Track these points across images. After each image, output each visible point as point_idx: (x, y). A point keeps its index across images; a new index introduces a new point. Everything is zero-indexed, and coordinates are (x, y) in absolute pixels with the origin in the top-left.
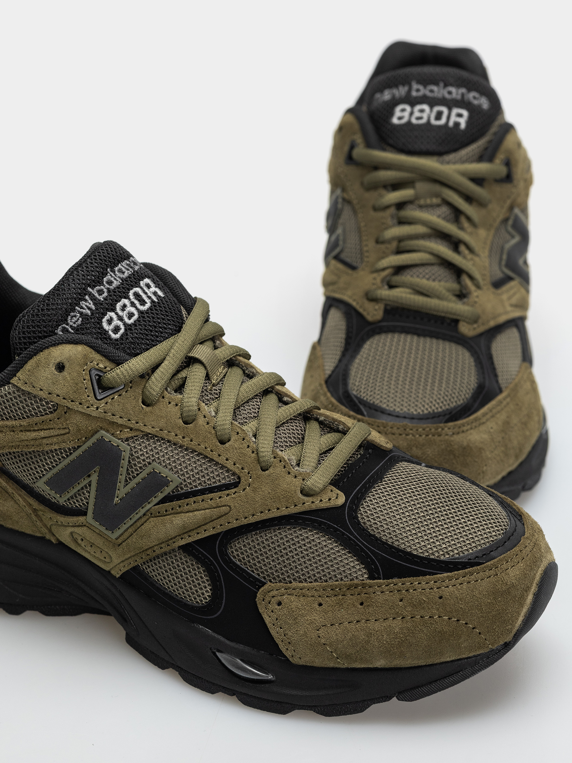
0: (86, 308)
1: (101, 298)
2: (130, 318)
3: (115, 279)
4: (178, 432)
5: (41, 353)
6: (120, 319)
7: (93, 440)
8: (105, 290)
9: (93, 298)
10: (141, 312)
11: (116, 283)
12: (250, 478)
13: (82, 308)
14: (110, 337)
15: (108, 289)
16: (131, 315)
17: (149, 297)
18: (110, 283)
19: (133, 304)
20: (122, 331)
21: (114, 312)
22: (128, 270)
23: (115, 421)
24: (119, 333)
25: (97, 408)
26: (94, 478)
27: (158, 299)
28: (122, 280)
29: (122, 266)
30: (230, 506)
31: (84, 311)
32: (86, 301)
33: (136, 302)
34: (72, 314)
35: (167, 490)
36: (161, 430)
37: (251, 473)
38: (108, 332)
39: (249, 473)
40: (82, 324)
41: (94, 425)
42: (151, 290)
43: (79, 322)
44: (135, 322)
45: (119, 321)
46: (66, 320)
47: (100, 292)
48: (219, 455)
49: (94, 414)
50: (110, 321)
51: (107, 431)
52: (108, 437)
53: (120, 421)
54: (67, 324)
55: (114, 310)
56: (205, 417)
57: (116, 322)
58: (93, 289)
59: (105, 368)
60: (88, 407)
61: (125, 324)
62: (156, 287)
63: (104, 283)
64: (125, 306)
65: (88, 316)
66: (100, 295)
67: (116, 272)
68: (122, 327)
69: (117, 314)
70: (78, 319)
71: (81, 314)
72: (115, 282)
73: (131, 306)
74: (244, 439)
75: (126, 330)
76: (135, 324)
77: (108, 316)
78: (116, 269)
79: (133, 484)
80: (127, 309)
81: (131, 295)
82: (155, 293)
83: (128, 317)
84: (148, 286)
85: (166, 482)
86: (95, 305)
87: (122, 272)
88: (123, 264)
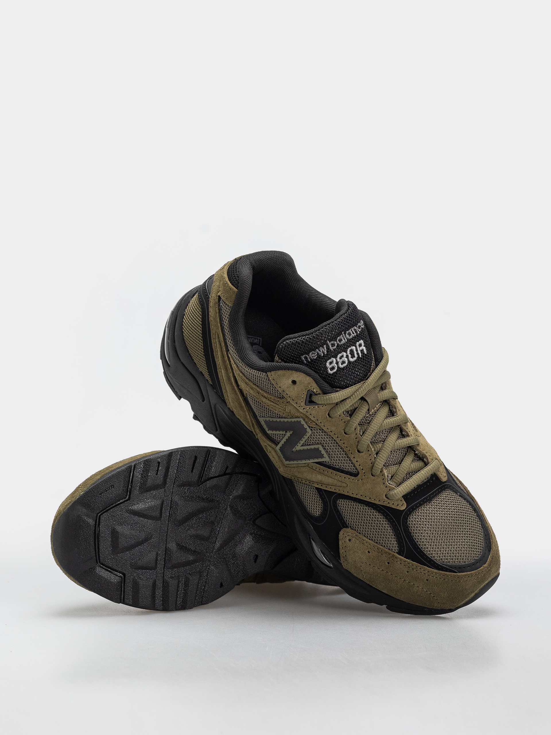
0: (322, 351)
1: (332, 348)
2: (342, 364)
3: (344, 339)
4: (339, 436)
6: (337, 363)
7: (296, 420)
8: (336, 345)
9: (328, 348)
10: (349, 362)
11: (343, 341)
12: (364, 476)
13: (319, 351)
14: (327, 371)
15: (338, 344)
16: (343, 362)
17: (358, 354)
18: (340, 340)
19: (347, 357)
20: (335, 370)
21: (335, 358)
22: (353, 333)
23: (310, 417)
24: (333, 371)
25: (304, 409)
26: (288, 434)
27: (362, 355)
28: (347, 340)
29: (352, 331)
30: (347, 484)
31: (320, 353)
32: (323, 348)
33: (350, 356)
34: (313, 352)
35: (320, 460)
36: (331, 431)
37: (365, 473)
38: (328, 368)
39: (364, 473)
40: (316, 359)
41: (298, 414)
42: (361, 348)
43: (315, 358)
44: (344, 367)
45: (336, 364)
46: (309, 353)
47: (333, 345)
48: (354, 458)
49: (301, 410)
50: (331, 363)
51: (304, 420)
52: (303, 422)
53: (312, 419)
54: (308, 356)
55: (336, 357)
56: (356, 434)
57: (334, 364)
58: (330, 342)
59: (317, 392)
60: (299, 406)
61: (338, 367)
62: (364, 346)
63: (337, 340)
64: (342, 356)
65: (321, 356)
66: (332, 346)
67: (346, 335)
68: (336, 368)
69: (336, 360)
70: (315, 356)
71: (318, 354)
72: (343, 340)
73: (346, 357)
74: (370, 455)
75: (337, 370)
76: (343, 369)
77: (331, 359)
78: (347, 332)
79: (305, 448)
80: (343, 359)
81: (349, 350)
82: (362, 351)
83: (342, 363)
84: (360, 345)
85: (322, 456)
86: (327, 351)
87: (349, 334)
88: (353, 329)
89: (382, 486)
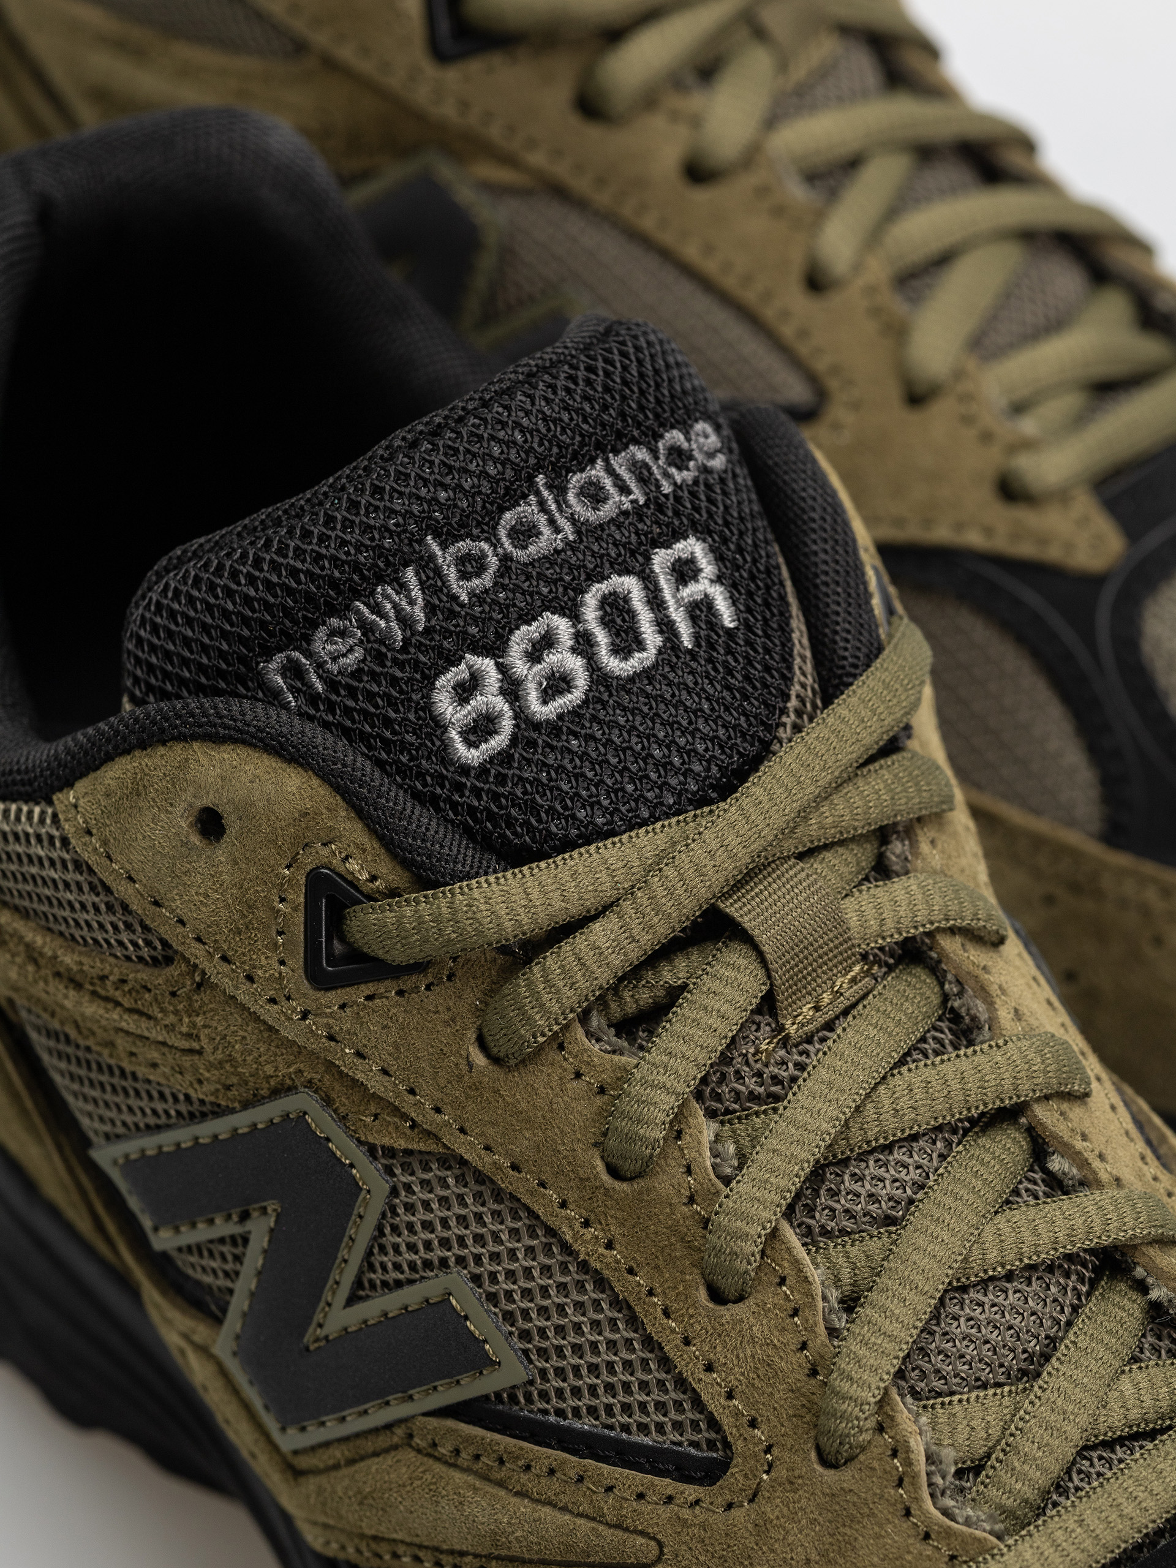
0: (392, 614)
1: (461, 589)
2: (547, 696)
3: (552, 522)
4: (572, 1196)
5: (162, 750)
6: (512, 689)
7: (272, 1111)
8: (493, 561)
9: (433, 581)
10: (601, 681)
11: (546, 541)
12: (768, 1472)
13: (377, 610)
14: (444, 752)
15: (505, 559)
16: (556, 684)
17: (665, 626)
18: (524, 533)
19: (584, 644)
20: (498, 742)
21: (494, 656)
22: (624, 490)
23: (360, 1076)
24: (483, 746)
25: (305, 1015)
26: (259, 1229)
27: (696, 637)
28: (578, 532)
29: (610, 471)
30: (660, 1545)
31: (383, 624)
32: (402, 587)
33: (602, 637)
34: (335, 622)
35: (471, 1388)
36: (515, 1167)
37: (776, 1451)
38: (445, 729)
39: (768, 1450)
40: (357, 674)
41: (282, 1069)
42: (692, 591)
43: (350, 661)
44: (560, 717)
45: (500, 698)
46: (308, 639)
47: (470, 566)
48: (687, 1342)
49: (287, 1032)
50: (465, 691)
51: (328, 1101)
52: (321, 1121)
53: (376, 1083)
54: (309, 654)
55: (496, 649)
56: (689, 1171)
57: (491, 699)
58: (444, 547)
59: (373, 878)
60: (273, 1001)
61: (521, 715)
62: (719, 579)
63: (502, 533)
64: (547, 641)
65: (390, 648)
66: (464, 576)
67: (571, 497)
68: (507, 725)
69: (502, 668)
70: (351, 650)
71: (367, 628)
72: (546, 531)
73: (573, 650)
74: (795, 1312)
75: (514, 740)
76: (554, 728)
77: (463, 666)
78: (576, 480)
79: (372, 1309)
80: (552, 658)
81: (590, 603)
82: (700, 610)
83: (545, 691)
84: (685, 572)
85: (481, 1362)
86: (430, 609)
87: (594, 495)
88: (619, 463)
89: (897, 1533)
